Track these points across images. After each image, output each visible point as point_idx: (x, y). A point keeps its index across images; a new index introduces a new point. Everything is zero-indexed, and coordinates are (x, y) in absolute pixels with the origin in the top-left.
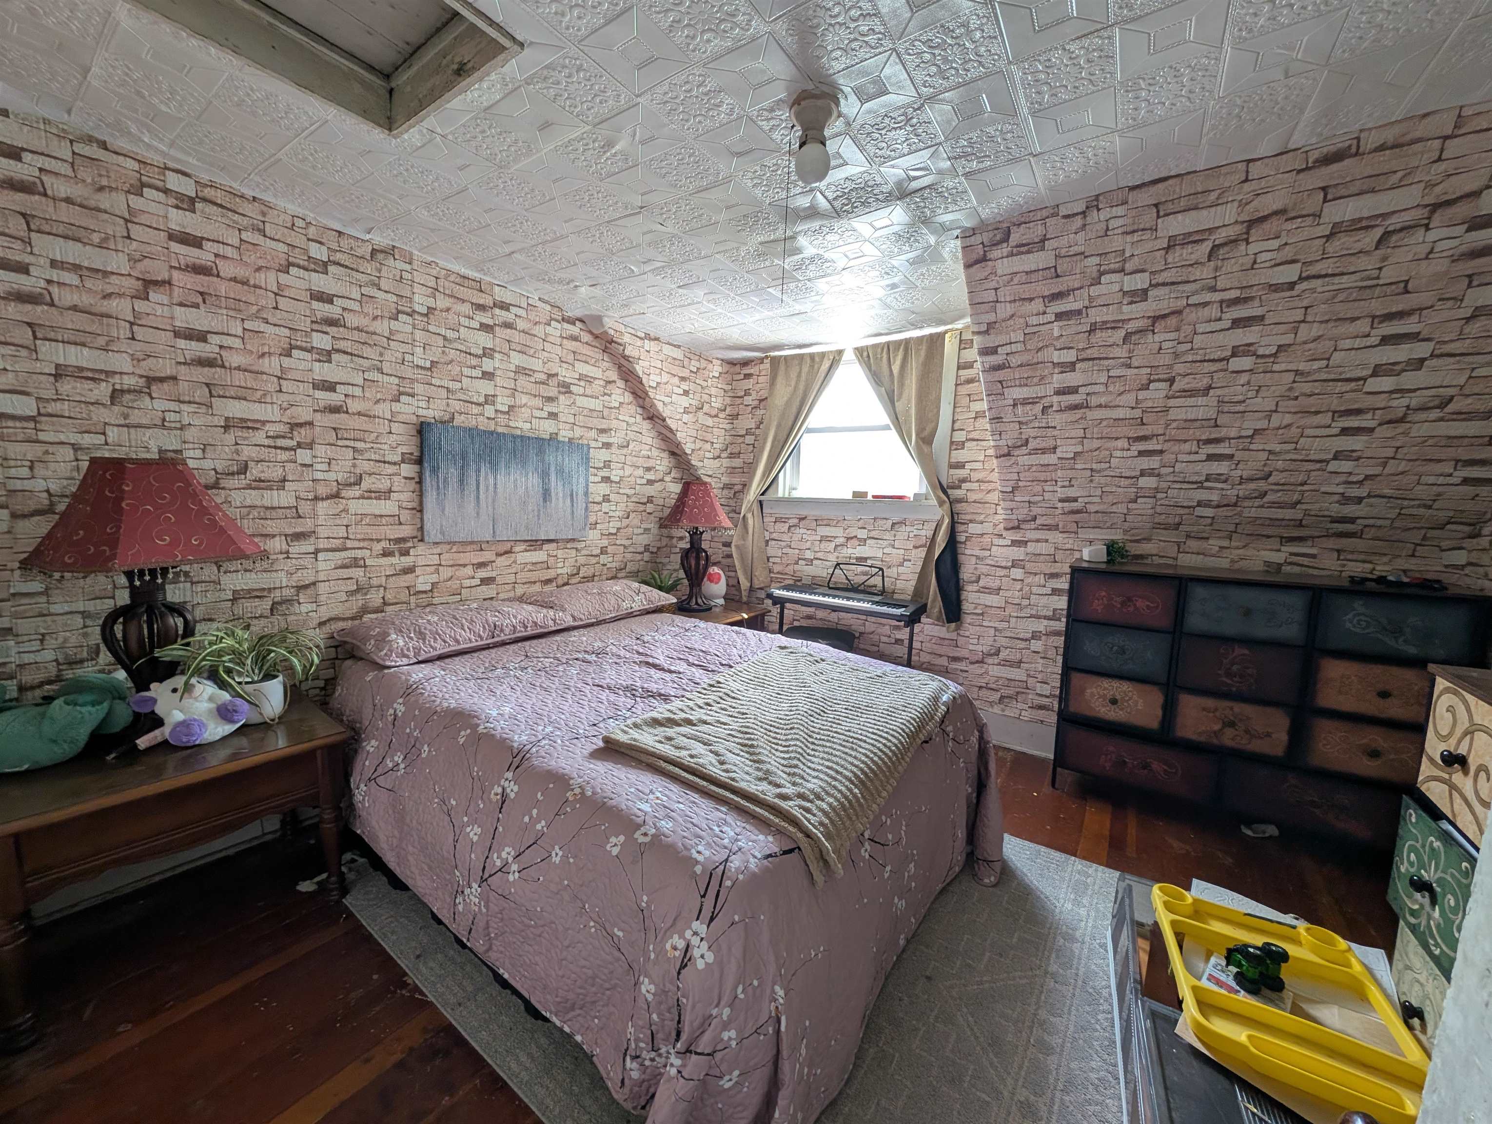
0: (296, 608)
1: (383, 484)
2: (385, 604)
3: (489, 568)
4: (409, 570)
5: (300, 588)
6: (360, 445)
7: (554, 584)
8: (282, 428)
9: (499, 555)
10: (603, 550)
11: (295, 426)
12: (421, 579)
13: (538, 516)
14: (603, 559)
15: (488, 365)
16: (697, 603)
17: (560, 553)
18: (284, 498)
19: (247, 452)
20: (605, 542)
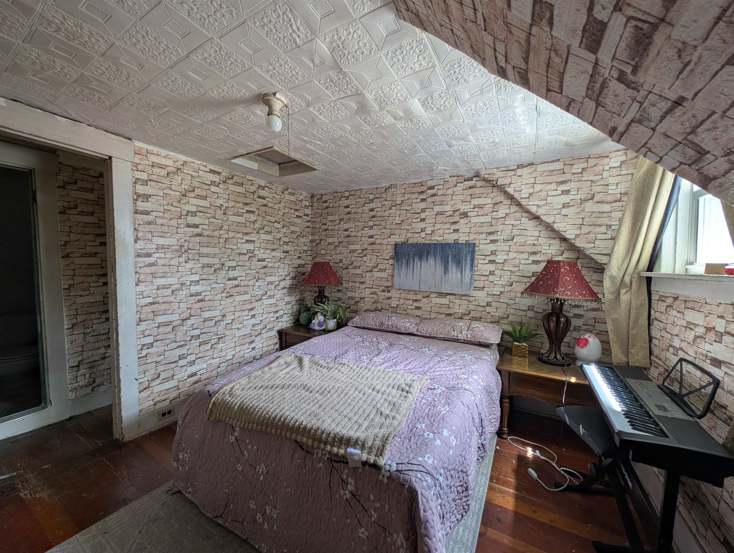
0: (359, 304)
1: (383, 267)
2: (382, 309)
3: (419, 303)
4: (389, 298)
5: (361, 298)
6: (378, 254)
7: (453, 317)
8: (360, 251)
9: (424, 297)
10: (489, 304)
11: (363, 250)
12: (393, 302)
13: (441, 281)
14: (488, 309)
15: (423, 215)
16: (556, 357)
17: (457, 301)
18: (358, 271)
19: (353, 258)
20: (490, 299)
